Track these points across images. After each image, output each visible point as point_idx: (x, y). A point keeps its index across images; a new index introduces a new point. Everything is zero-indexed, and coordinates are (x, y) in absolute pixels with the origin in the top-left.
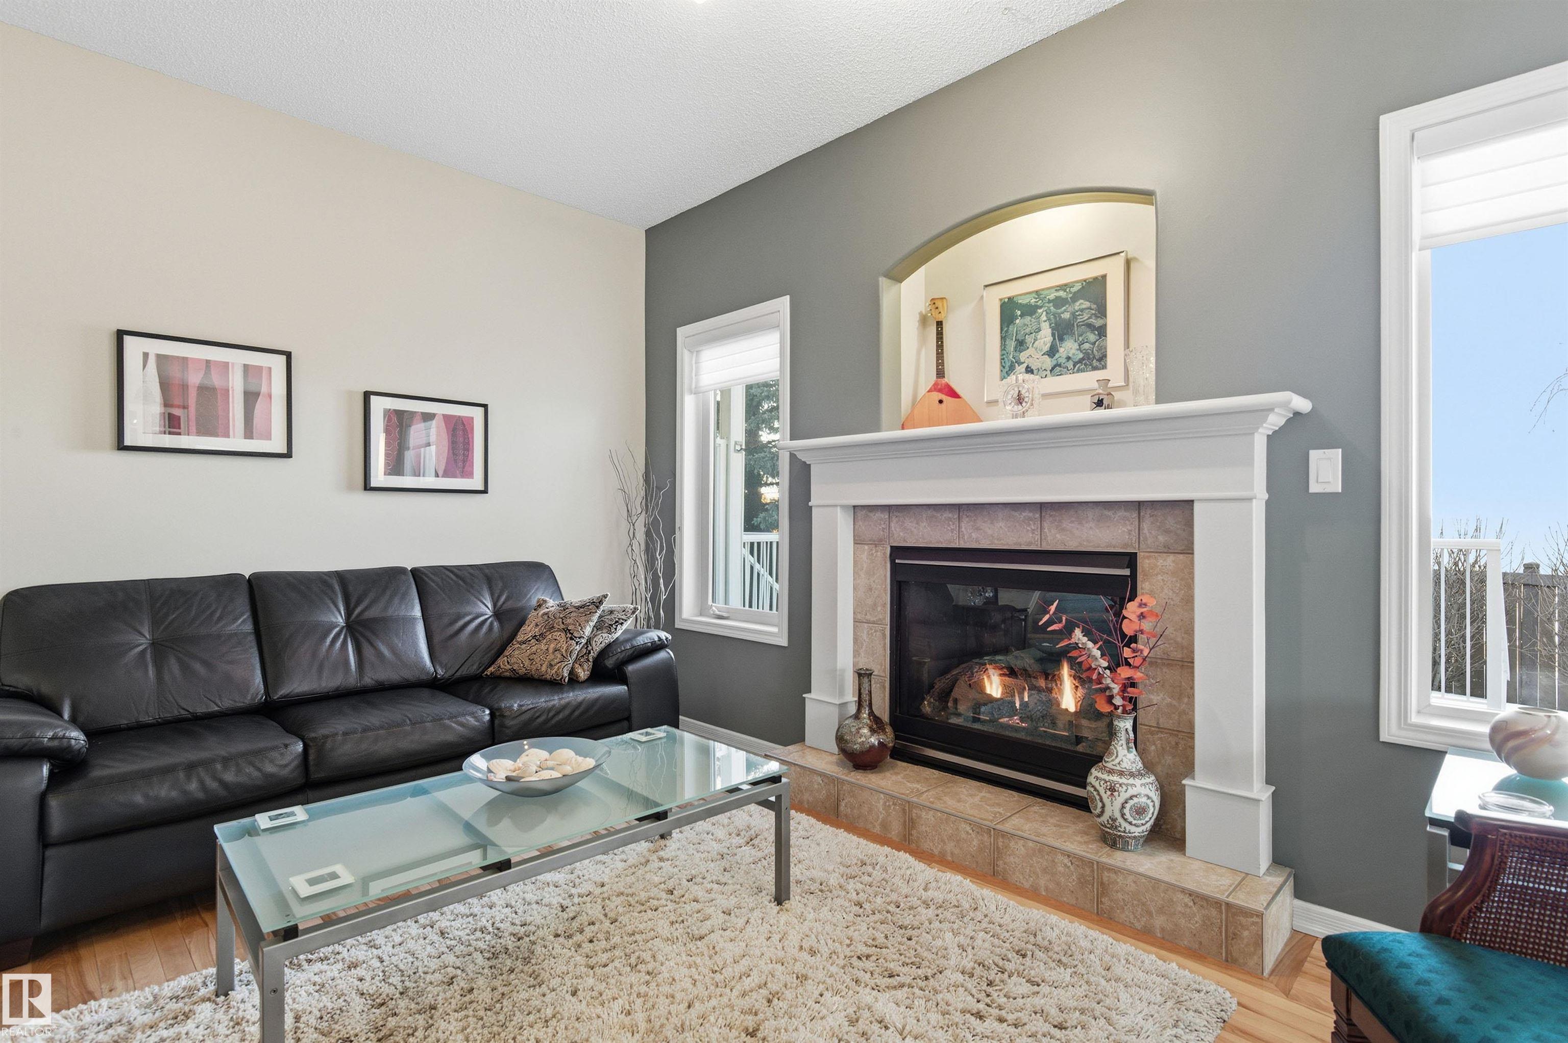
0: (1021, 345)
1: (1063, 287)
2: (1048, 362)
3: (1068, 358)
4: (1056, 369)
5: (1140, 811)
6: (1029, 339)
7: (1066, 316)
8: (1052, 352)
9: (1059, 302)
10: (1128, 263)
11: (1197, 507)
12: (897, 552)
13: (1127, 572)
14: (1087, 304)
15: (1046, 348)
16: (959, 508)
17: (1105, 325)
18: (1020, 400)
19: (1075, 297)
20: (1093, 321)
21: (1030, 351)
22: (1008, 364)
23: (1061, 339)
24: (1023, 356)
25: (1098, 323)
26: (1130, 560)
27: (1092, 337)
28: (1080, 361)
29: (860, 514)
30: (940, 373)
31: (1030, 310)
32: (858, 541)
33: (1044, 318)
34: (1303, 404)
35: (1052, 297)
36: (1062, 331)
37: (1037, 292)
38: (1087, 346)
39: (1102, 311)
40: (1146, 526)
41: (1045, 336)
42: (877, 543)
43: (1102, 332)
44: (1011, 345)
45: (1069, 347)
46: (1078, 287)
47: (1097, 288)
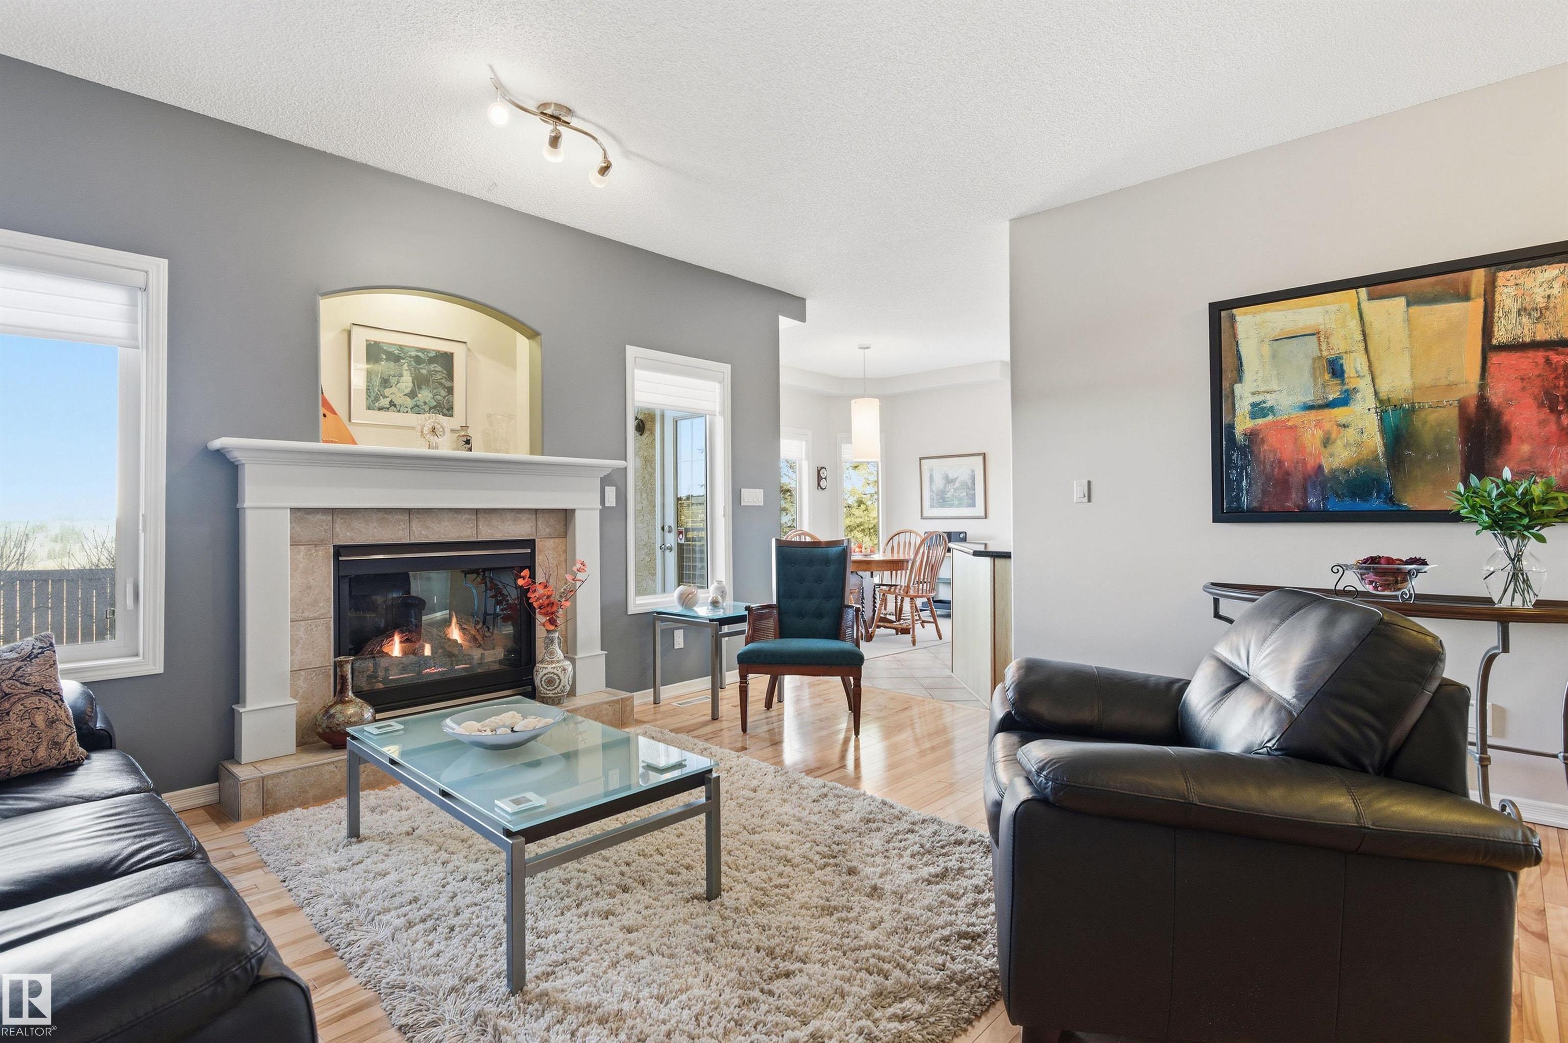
0: (385, 382)
1: (422, 350)
2: (409, 402)
3: (425, 403)
4: (417, 409)
6: (393, 380)
7: (424, 372)
8: (412, 395)
9: (418, 360)
10: (468, 349)
11: (577, 512)
12: (339, 551)
13: (529, 551)
14: (439, 369)
15: (408, 391)
16: (410, 512)
17: (452, 387)
19: (432, 360)
20: (443, 381)
21: (393, 389)
22: (373, 395)
23: (420, 388)
24: (387, 392)
25: (448, 384)
26: (531, 543)
27: (443, 393)
28: (434, 407)
31: (393, 357)
32: (295, 543)
33: (405, 367)
34: (622, 464)
35: (413, 354)
36: (420, 382)
37: (400, 346)
38: (438, 397)
39: (450, 376)
40: (539, 523)
41: (407, 382)
42: (317, 544)
43: (450, 391)
44: (377, 380)
45: (425, 395)
46: (432, 354)
47: (447, 360)
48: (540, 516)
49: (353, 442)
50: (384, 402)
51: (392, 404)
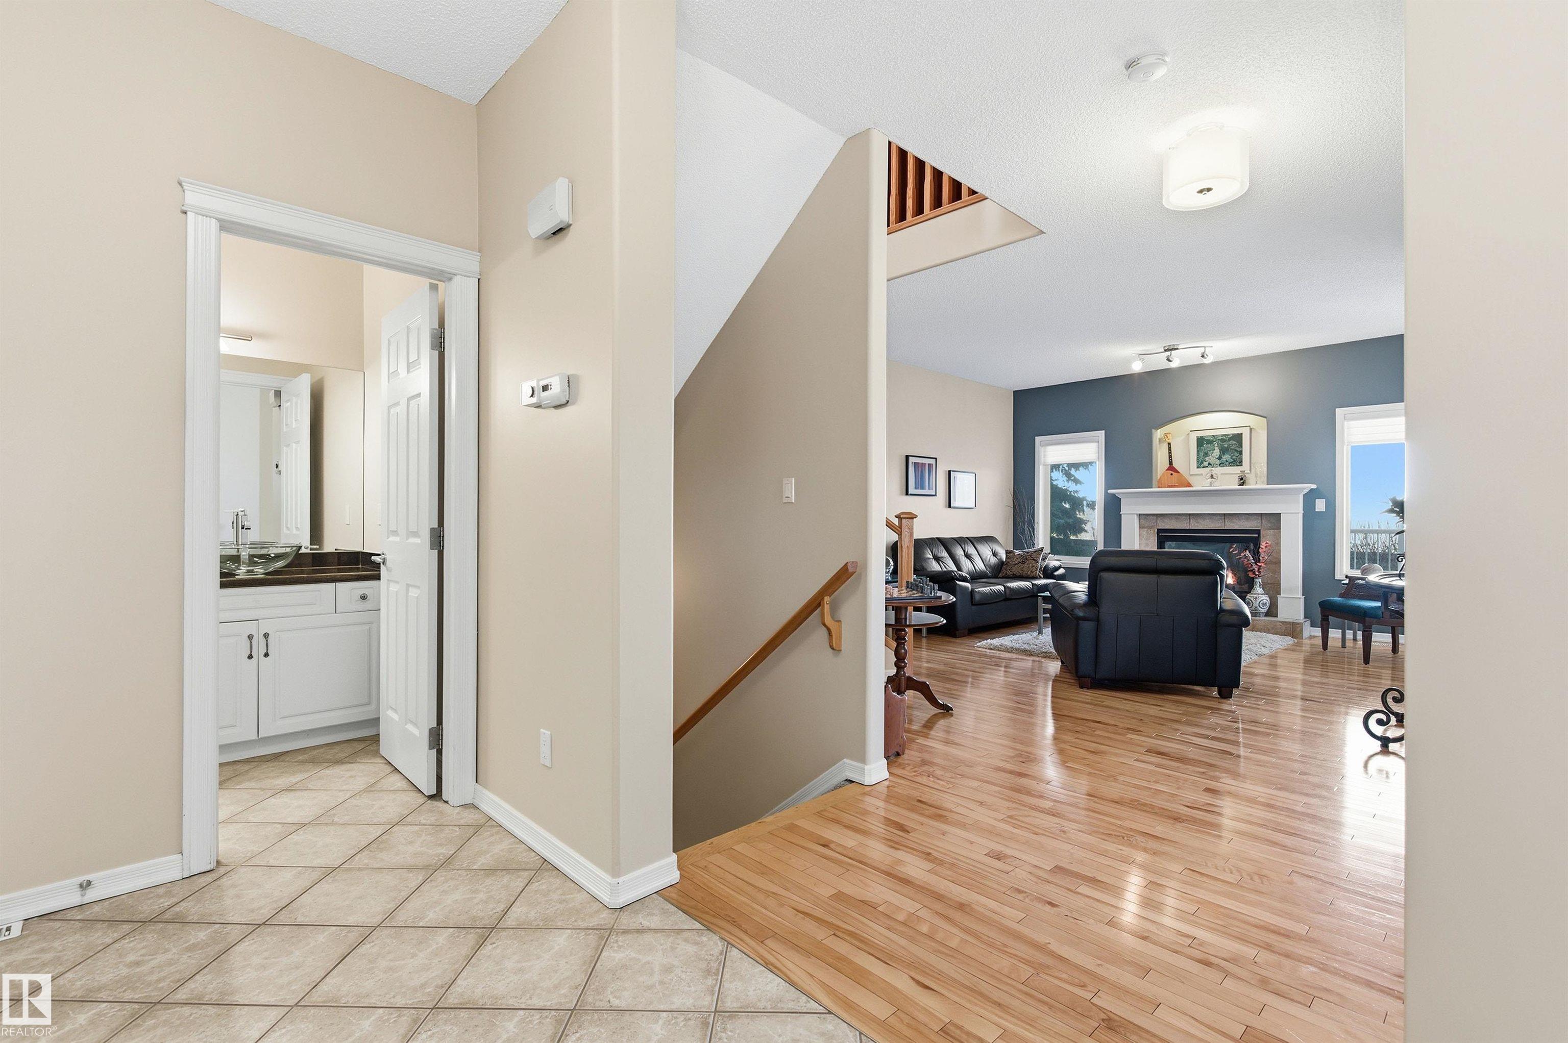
0: (1206, 454)
1: (1225, 435)
2: (1218, 462)
3: (1227, 461)
4: (1221, 465)
5: (1264, 604)
6: (1210, 453)
7: (1226, 446)
8: (1220, 458)
9: (1222, 440)
10: (1251, 429)
11: (1282, 515)
12: (1159, 531)
13: (1257, 536)
14: (1234, 442)
15: (1217, 456)
16: (1190, 515)
17: (1242, 451)
18: (1212, 477)
19: (1230, 439)
20: (1237, 448)
21: (1210, 457)
22: (1200, 461)
23: (1224, 454)
24: (1207, 459)
25: (1239, 449)
26: (1258, 532)
27: (1237, 454)
28: (1231, 463)
29: (1143, 517)
30: (1171, 463)
31: (1210, 442)
32: (1141, 527)
33: (1216, 445)
34: (1314, 486)
35: (1220, 438)
36: (1223, 451)
37: (1214, 436)
38: (1234, 457)
39: (1241, 445)
40: (1263, 521)
41: (1217, 452)
42: (1149, 528)
43: (1241, 453)
44: (1202, 454)
45: (1227, 457)
46: (1231, 436)
47: (1238, 438)
48: (1264, 517)
49: (1189, 485)
50: (1206, 464)
51: (1209, 464)
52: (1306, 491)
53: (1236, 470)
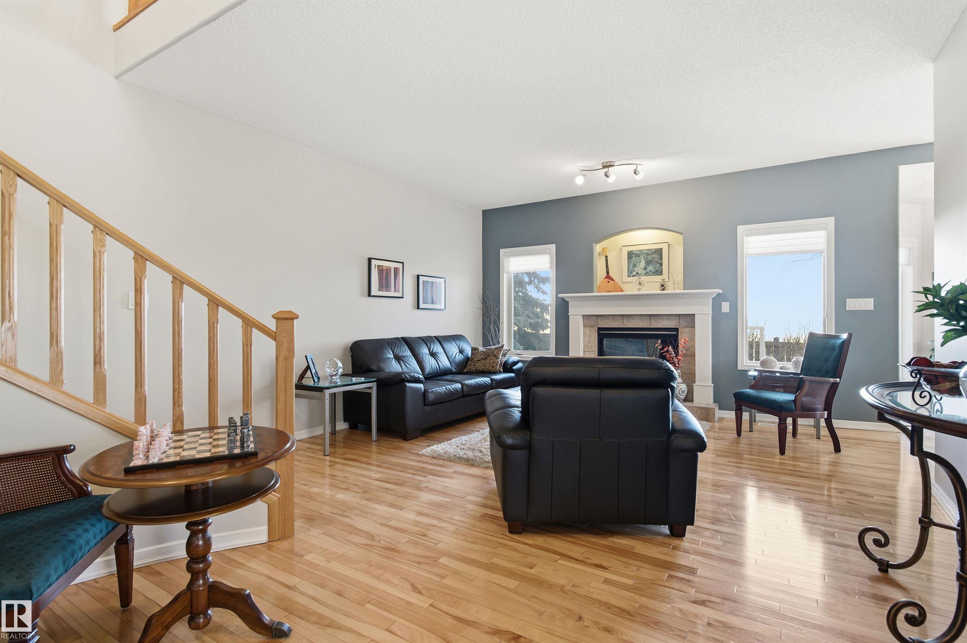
0: (635, 266)
1: (649, 250)
2: (644, 272)
3: (650, 271)
4: (647, 274)
5: (683, 392)
6: (637, 264)
7: (650, 258)
8: (645, 269)
9: (647, 254)
10: (669, 245)
11: (696, 315)
12: (600, 329)
13: (676, 333)
14: (656, 256)
15: (643, 267)
16: (623, 316)
18: (640, 284)
19: (653, 253)
20: (658, 261)
21: (638, 268)
22: (630, 271)
23: (648, 265)
24: (635, 269)
25: (660, 262)
26: (677, 330)
27: (658, 266)
28: (654, 272)
29: (585, 317)
30: (608, 273)
31: (638, 255)
32: (585, 326)
33: (642, 258)
34: (721, 292)
35: (645, 252)
36: (648, 263)
37: (640, 250)
38: (656, 268)
39: (661, 258)
40: (681, 321)
41: (643, 264)
42: (592, 327)
43: (661, 264)
44: (631, 265)
45: (650, 268)
46: (654, 250)
47: (659, 252)
48: (682, 317)
49: (622, 291)
50: (634, 273)
51: (637, 273)
52: (715, 295)
53: (658, 278)
